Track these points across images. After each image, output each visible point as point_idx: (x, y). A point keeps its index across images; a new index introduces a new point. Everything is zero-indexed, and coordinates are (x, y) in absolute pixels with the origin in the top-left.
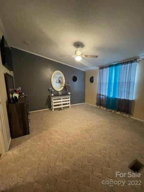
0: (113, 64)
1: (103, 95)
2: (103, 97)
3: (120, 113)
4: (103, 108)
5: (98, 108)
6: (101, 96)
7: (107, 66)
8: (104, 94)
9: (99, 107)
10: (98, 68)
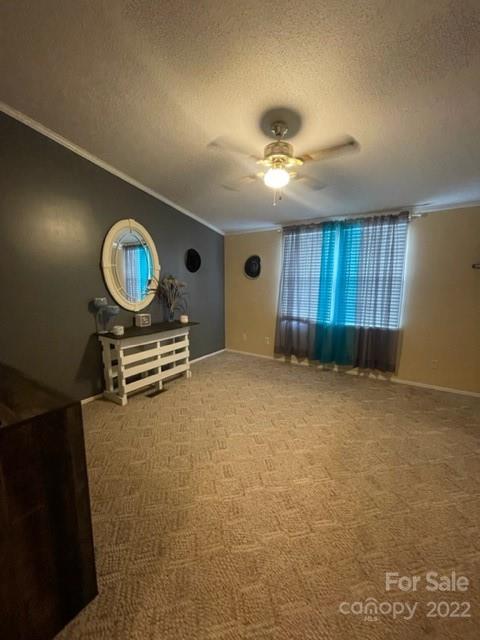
0: (334, 219)
1: (299, 320)
2: (301, 324)
3: (360, 372)
4: (299, 362)
5: (281, 363)
6: (294, 323)
7: (313, 224)
8: (303, 315)
9: (283, 359)
10: (279, 228)
